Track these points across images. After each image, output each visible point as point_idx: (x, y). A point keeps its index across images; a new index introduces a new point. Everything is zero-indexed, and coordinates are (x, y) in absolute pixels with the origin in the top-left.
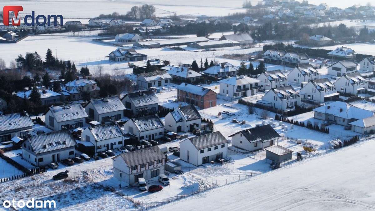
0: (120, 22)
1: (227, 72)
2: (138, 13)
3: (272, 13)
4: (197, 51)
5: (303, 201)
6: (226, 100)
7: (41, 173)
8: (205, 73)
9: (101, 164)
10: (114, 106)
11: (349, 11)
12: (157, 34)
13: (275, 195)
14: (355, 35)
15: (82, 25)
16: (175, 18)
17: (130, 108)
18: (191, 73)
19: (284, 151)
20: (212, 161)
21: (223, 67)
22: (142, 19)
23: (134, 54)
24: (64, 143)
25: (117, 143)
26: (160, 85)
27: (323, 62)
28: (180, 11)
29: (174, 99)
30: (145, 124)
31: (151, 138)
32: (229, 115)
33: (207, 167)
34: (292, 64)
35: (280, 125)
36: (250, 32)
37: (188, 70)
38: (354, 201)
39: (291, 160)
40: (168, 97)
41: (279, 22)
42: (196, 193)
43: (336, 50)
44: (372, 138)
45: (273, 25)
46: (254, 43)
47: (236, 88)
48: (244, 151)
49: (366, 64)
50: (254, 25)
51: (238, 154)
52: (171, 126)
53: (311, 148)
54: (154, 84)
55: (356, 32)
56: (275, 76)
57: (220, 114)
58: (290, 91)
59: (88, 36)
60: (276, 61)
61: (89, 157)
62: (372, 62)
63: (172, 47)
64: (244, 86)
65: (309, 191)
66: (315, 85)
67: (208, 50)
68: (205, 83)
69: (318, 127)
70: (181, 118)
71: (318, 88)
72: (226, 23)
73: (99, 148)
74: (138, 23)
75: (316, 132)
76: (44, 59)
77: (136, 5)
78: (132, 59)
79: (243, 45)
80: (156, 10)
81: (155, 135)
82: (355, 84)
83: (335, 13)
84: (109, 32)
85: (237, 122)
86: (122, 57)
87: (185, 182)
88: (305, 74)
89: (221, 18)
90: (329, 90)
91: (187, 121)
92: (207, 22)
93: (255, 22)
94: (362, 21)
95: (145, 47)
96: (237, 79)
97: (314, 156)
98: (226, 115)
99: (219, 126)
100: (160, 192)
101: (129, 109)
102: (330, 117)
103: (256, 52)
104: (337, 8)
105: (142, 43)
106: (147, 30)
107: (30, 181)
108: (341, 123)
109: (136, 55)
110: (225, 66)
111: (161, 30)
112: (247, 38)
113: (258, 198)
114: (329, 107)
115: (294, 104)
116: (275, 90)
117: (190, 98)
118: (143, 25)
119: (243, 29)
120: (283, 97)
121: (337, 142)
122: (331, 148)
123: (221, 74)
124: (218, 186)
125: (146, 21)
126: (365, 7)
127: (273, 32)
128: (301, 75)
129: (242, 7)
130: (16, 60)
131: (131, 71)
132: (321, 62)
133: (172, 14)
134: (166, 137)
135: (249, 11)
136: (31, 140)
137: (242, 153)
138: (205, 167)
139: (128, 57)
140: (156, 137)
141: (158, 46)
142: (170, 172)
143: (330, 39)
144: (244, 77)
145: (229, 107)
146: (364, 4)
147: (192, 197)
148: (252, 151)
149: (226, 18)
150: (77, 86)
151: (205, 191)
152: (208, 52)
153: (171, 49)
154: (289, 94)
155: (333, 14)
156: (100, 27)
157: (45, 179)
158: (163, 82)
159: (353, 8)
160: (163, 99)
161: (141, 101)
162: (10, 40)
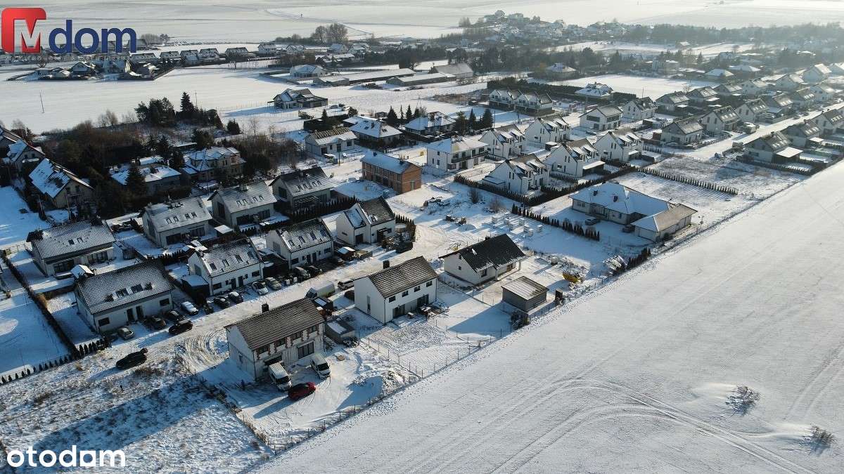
0: (299, 47)
1: (438, 126)
2: (325, 35)
3: (496, 33)
4: (399, 90)
5: (579, 416)
6: (436, 176)
7: (99, 351)
8: (407, 128)
9: (216, 324)
10: (258, 198)
11: (592, 29)
12: (347, 64)
13: (523, 401)
14: (604, 62)
15: (248, 52)
16: (373, 42)
17: (286, 197)
18: (385, 130)
19: (534, 289)
20: (410, 313)
21: (432, 119)
22: (329, 44)
23: (309, 98)
24: (149, 287)
25: (250, 276)
26: (339, 149)
27: (570, 106)
28: (380, 32)
29: (359, 176)
30: (300, 238)
31: (312, 260)
32: (440, 205)
33: (402, 326)
34: (530, 111)
35: (520, 225)
36: (469, 61)
37: (381, 126)
38: (671, 410)
39: (545, 304)
40: (348, 172)
41: (505, 46)
42: (377, 402)
43: (587, 88)
44: (669, 249)
45: (500, 50)
46: (475, 76)
47: (450, 157)
48: (466, 285)
49: (632, 109)
50: (474, 50)
51: (456, 292)
52: (346, 234)
53: (577, 276)
54: (331, 148)
55: (605, 58)
56: (507, 135)
57: (426, 204)
58: (533, 162)
59: (255, 69)
60: (506, 105)
61: (195, 309)
62: (640, 106)
63: (364, 84)
64: (464, 154)
65: (585, 385)
66: (569, 151)
67: (413, 89)
68: (407, 145)
69: (581, 228)
70: (363, 221)
71: (574, 155)
72: (437, 48)
73: (218, 286)
74: (324, 49)
75: (578, 237)
76: (178, 108)
77: (322, 25)
78: (307, 105)
79: (461, 81)
80: (348, 31)
81: (317, 254)
82: (625, 145)
83: (575, 32)
84: (283, 63)
85: (453, 221)
86: (293, 102)
87: (358, 367)
88: (551, 129)
89: (432, 41)
90: (588, 157)
91: (372, 226)
92: (414, 47)
93: (476, 46)
94: (610, 42)
95: (329, 84)
96: (452, 143)
97: (583, 293)
98: (436, 205)
99: (424, 229)
100: (310, 397)
101: (284, 200)
102: (597, 208)
103: (478, 91)
104: (577, 26)
105: (325, 79)
106: (333, 59)
107: (72, 373)
108: (616, 219)
109: (312, 99)
110: (436, 117)
111: (353, 59)
112: (466, 69)
113: (492, 410)
114: (595, 193)
115: (538, 182)
116: (511, 162)
117: (381, 176)
118: (329, 52)
119: (459, 57)
120: (523, 173)
121: (616, 262)
122: (607, 274)
123: (429, 130)
124: (420, 379)
125: (334, 46)
126: (611, 24)
127: (500, 61)
128: (545, 130)
129: (458, 26)
130: (136, 110)
131: (300, 125)
132: (568, 105)
133: (369, 37)
134: (337, 257)
135: (468, 31)
136: (83, 286)
137: (461, 288)
138: (397, 327)
139: (301, 101)
140: (319, 258)
141: (347, 83)
142: (336, 341)
143: (574, 70)
144: (463, 138)
145: (440, 189)
146: (609, 21)
147: (368, 411)
148: (478, 285)
149: (437, 40)
150: (207, 158)
151: (394, 392)
152: (413, 91)
153: (363, 86)
154: (532, 169)
155: (573, 34)
156: (273, 55)
157: (103, 367)
158: (344, 146)
159: (596, 26)
160: (341, 175)
161: (302, 186)
162: (145, 77)
